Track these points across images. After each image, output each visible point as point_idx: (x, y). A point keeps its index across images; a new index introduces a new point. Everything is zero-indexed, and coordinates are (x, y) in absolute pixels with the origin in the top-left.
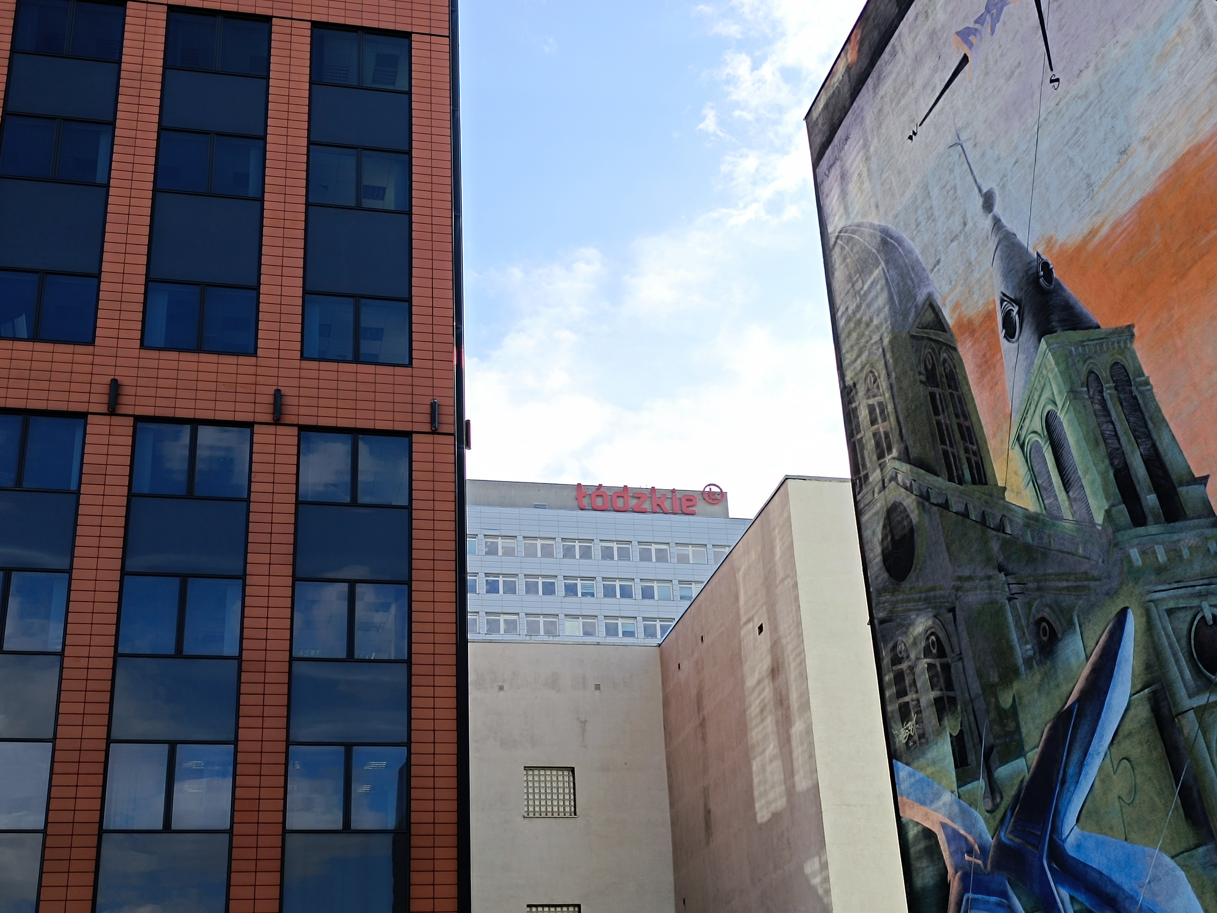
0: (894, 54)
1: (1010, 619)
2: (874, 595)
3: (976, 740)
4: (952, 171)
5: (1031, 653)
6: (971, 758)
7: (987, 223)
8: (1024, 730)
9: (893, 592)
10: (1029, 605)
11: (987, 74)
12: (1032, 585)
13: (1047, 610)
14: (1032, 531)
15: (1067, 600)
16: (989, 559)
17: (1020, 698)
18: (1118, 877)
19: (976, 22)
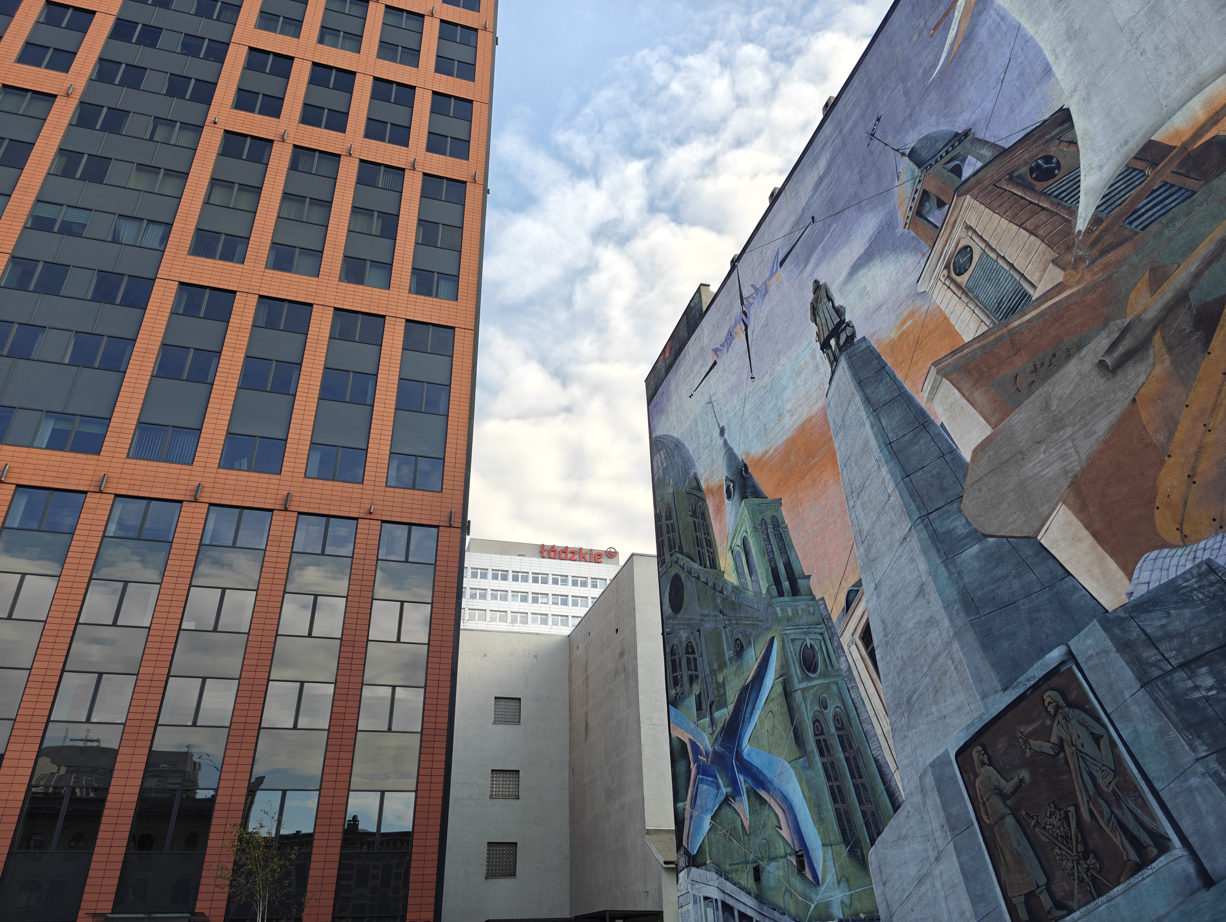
0: (685, 356)
1: (724, 638)
2: (664, 620)
3: (706, 698)
4: (707, 415)
5: (732, 655)
6: (704, 706)
7: (721, 442)
8: (727, 694)
9: (674, 618)
10: (732, 631)
11: (724, 371)
12: (734, 622)
13: (740, 634)
14: (735, 595)
15: (749, 630)
16: (716, 607)
17: (727, 678)
18: (765, 771)
19: (721, 346)
